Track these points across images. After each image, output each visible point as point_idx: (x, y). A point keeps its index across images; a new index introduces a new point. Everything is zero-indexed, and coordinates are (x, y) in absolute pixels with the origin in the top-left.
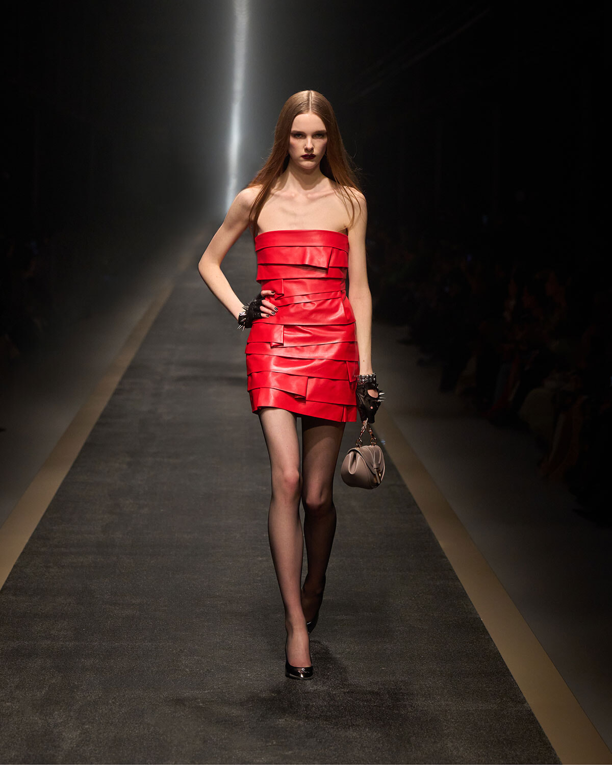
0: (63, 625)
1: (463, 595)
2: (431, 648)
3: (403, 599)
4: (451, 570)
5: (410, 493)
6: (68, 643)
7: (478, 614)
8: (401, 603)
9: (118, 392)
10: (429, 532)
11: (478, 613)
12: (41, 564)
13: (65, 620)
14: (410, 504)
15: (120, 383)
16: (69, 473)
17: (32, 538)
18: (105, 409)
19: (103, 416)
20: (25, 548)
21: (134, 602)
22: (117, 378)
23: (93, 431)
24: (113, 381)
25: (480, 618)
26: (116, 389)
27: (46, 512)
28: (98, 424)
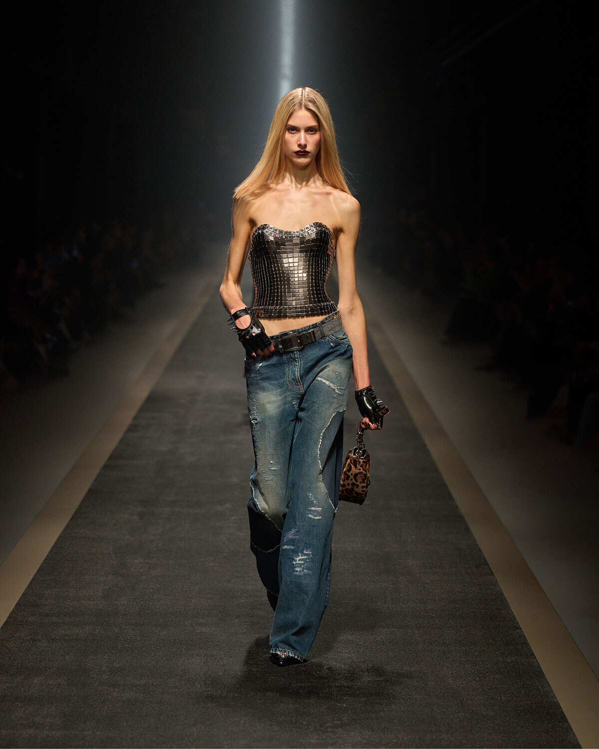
0: (50, 711)
1: (539, 674)
2: (496, 738)
3: (465, 680)
4: (526, 643)
5: (480, 550)
6: (54, 732)
7: (556, 698)
8: (462, 684)
9: (132, 428)
10: (500, 597)
11: (556, 696)
12: (27, 636)
13: (52, 704)
14: (481, 563)
15: (135, 418)
16: (68, 526)
17: (18, 604)
18: (116, 449)
19: (112, 457)
20: (9, 617)
21: (138, 683)
22: (133, 413)
23: (100, 475)
24: (128, 416)
25: (558, 702)
26: (131, 426)
27: (38, 572)
28: (105, 467)
